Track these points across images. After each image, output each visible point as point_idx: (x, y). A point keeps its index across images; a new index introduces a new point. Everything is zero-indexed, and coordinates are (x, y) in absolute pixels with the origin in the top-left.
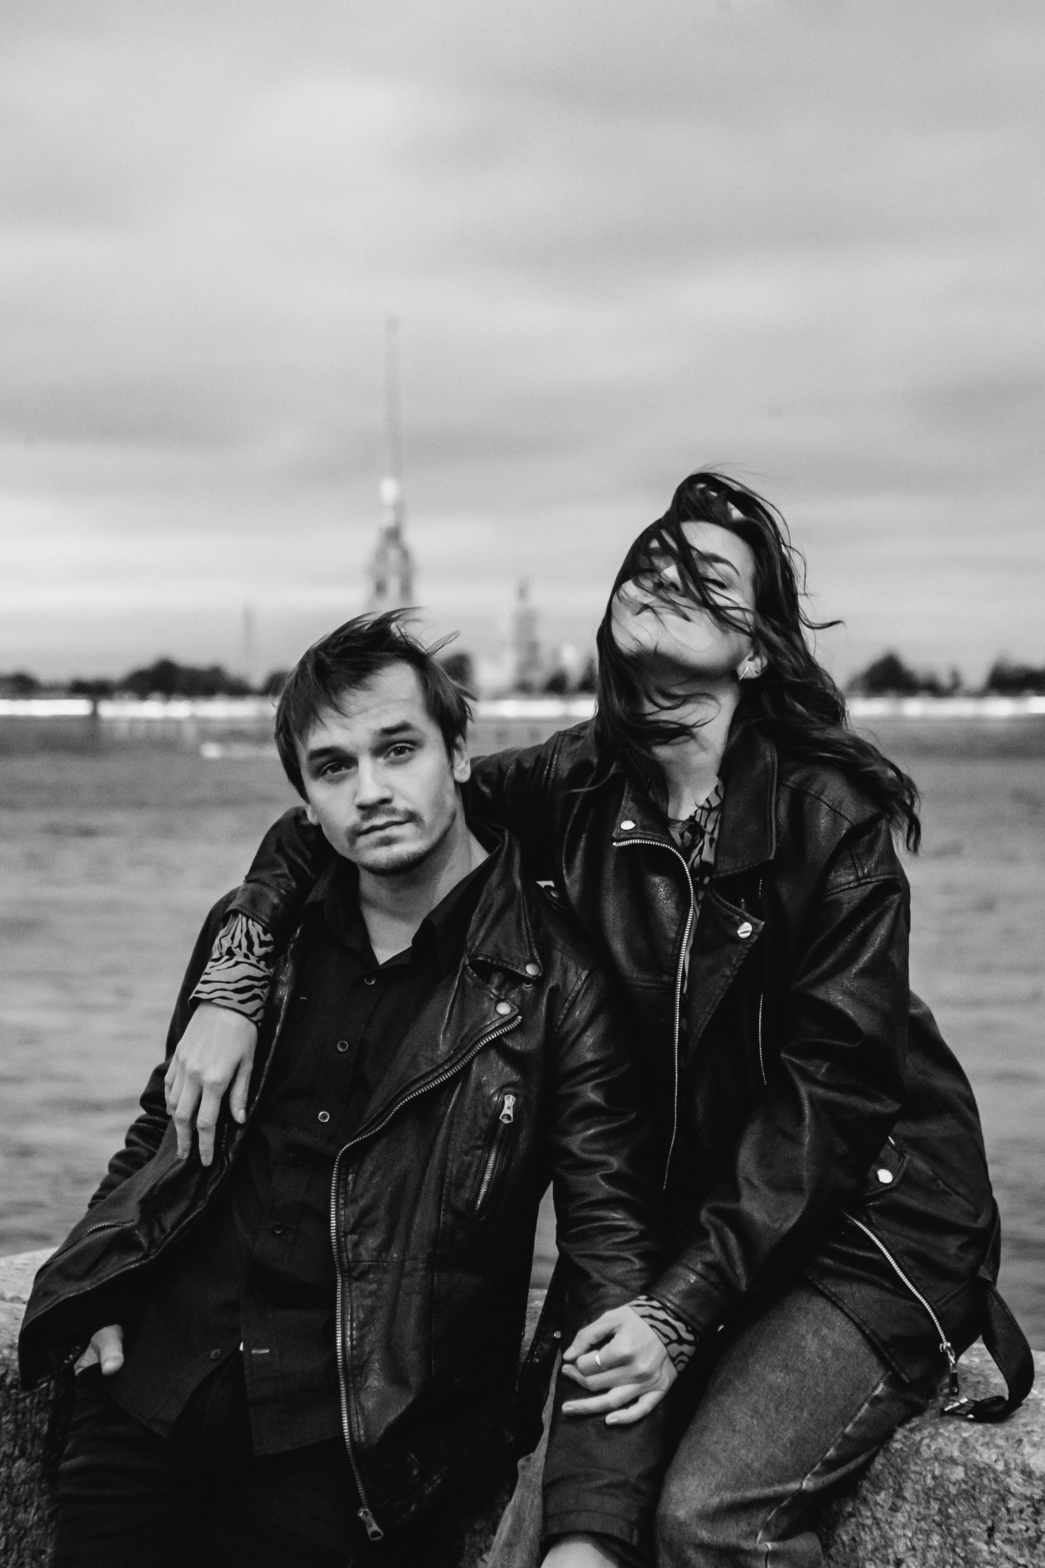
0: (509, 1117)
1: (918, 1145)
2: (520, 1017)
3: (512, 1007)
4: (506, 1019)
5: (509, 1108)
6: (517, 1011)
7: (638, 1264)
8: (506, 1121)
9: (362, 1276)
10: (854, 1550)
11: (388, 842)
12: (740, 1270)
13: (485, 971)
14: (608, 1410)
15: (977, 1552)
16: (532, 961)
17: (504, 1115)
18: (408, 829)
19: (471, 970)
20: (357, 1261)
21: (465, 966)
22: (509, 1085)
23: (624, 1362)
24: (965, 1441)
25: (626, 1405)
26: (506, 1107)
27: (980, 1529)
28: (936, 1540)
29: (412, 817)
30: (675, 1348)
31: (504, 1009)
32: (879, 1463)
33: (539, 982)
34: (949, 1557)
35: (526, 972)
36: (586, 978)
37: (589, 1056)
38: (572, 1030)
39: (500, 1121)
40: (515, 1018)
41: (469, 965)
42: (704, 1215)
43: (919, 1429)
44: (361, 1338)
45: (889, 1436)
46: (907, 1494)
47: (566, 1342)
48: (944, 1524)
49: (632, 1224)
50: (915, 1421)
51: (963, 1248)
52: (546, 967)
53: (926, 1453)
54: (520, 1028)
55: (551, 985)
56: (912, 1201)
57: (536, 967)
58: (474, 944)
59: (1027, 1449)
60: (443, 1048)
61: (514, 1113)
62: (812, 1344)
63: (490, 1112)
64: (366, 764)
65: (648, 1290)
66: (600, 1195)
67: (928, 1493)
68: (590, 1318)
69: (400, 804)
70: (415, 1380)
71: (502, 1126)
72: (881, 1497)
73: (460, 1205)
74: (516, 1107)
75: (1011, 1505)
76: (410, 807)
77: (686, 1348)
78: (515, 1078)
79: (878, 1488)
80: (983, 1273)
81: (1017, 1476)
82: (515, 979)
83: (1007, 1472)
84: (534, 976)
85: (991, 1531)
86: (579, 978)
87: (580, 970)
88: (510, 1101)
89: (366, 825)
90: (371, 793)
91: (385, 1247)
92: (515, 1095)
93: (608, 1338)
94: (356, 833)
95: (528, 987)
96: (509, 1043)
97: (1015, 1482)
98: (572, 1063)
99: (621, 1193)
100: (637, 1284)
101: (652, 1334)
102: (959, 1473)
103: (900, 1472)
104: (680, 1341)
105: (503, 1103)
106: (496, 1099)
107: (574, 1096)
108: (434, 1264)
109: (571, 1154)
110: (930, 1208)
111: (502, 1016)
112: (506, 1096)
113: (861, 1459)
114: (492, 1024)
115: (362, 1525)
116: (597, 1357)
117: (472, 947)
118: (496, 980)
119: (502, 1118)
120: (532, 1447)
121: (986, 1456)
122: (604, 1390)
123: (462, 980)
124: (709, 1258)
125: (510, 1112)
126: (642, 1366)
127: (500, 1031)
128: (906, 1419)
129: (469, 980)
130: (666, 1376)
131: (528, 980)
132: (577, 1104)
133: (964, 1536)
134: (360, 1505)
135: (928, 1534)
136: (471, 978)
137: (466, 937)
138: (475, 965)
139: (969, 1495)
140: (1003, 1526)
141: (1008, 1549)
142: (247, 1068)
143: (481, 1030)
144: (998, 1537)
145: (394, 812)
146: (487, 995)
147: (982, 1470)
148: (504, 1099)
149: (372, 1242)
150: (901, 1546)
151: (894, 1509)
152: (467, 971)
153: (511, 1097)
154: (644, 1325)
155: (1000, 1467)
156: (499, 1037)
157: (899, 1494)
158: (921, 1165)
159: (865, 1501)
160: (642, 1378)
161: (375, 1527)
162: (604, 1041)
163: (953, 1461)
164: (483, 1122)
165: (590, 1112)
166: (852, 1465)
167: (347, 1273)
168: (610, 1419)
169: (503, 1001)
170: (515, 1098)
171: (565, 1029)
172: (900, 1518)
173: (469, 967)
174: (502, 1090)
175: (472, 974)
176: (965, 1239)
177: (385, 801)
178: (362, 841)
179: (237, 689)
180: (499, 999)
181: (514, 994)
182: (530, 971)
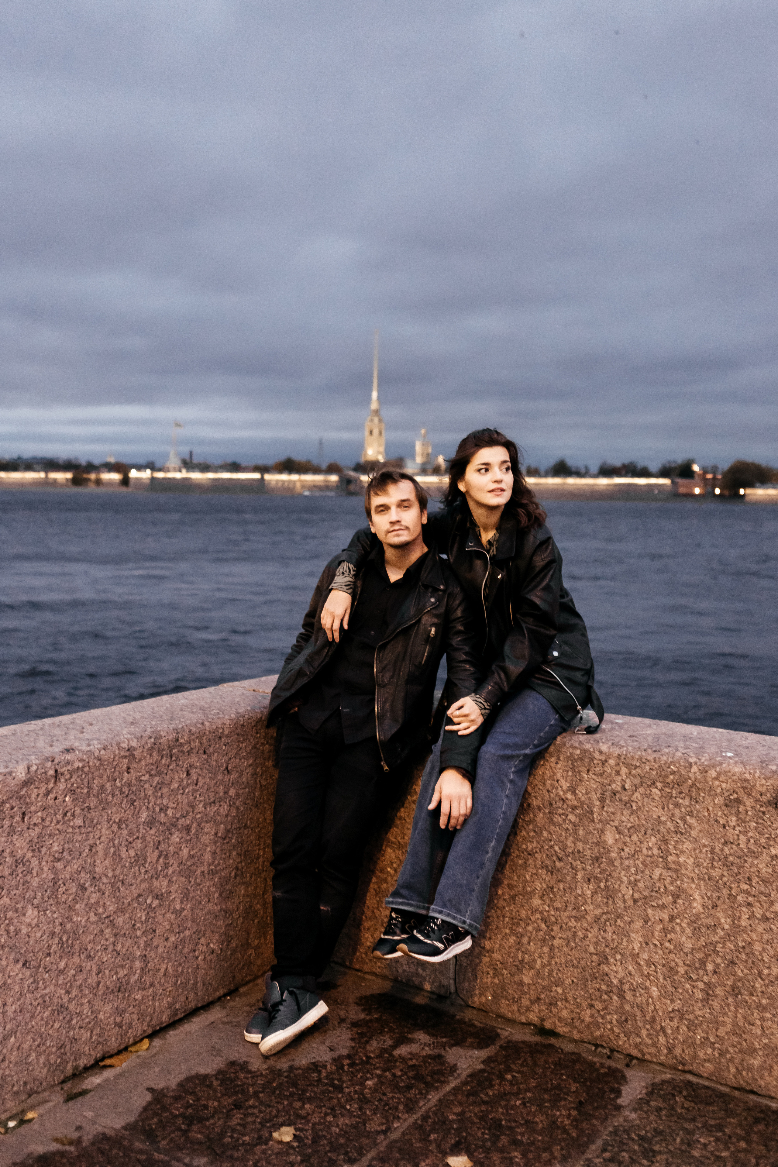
1: (566, 643)
2: (438, 602)
3: (435, 599)
4: (434, 603)
7: (473, 681)
8: (432, 636)
9: (384, 686)
10: (543, 776)
11: (398, 535)
12: (505, 685)
13: (427, 587)
14: (459, 730)
15: (583, 777)
16: (443, 584)
17: (432, 634)
18: (406, 532)
20: (383, 681)
21: (420, 586)
22: (434, 624)
23: (466, 716)
24: (580, 742)
25: (465, 729)
27: (585, 770)
28: (570, 773)
29: (407, 528)
30: (483, 711)
31: (433, 600)
32: (552, 748)
33: (444, 591)
34: (575, 779)
35: (440, 588)
37: (460, 615)
39: (430, 636)
40: (436, 603)
42: (494, 667)
43: (565, 737)
44: (383, 707)
45: (555, 738)
46: (561, 758)
47: (448, 707)
48: (573, 768)
49: (472, 669)
50: (564, 734)
51: (583, 675)
52: (447, 586)
53: (567, 745)
55: (449, 592)
56: (565, 661)
57: (444, 586)
59: (601, 744)
60: (412, 613)
62: (531, 707)
63: (427, 633)
64: (393, 509)
65: (476, 691)
66: (462, 659)
67: (568, 758)
68: (457, 700)
69: (403, 523)
70: (400, 721)
72: (553, 759)
73: (416, 663)
74: (436, 632)
75: (595, 762)
76: (407, 525)
77: (487, 711)
78: (436, 622)
79: (551, 756)
80: (590, 684)
81: (597, 753)
82: (436, 590)
83: (594, 751)
84: (443, 589)
85: (588, 771)
89: (392, 529)
90: (394, 518)
91: (392, 677)
93: (462, 707)
94: (388, 532)
95: (440, 593)
96: (434, 611)
97: (597, 755)
98: (454, 617)
99: (468, 658)
100: (472, 688)
101: (476, 707)
102: (578, 752)
103: (559, 751)
104: (485, 709)
105: (432, 630)
106: (429, 629)
107: (455, 627)
108: (408, 682)
109: (452, 645)
110: (571, 663)
111: (432, 602)
112: (433, 628)
113: (546, 745)
114: (429, 605)
115: (382, 767)
116: (458, 713)
117: (423, 579)
120: (436, 741)
121: (587, 746)
122: (459, 724)
123: (419, 591)
124: (495, 680)
125: (434, 633)
126: (472, 717)
127: (432, 607)
128: (560, 733)
129: (422, 591)
130: (480, 720)
131: (441, 590)
132: (455, 630)
133: (579, 772)
134: (381, 760)
135: (568, 771)
138: (424, 586)
139: (581, 759)
140: (592, 769)
141: (594, 776)
142: (349, 611)
143: (425, 607)
144: (590, 773)
145: (401, 525)
146: (428, 595)
147: (586, 751)
149: (388, 675)
150: (559, 775)
151: (557, 763)
152: (421, 588)
154: (473, 703)
155: (592, 750)
156: (431, 609)
157: (559, 759)
158: (567, 649)
159: (547, 760)
160: (472, 721)
161: (387, 768)
162: (464, 611)
163: (577, 748)
164: (425, 636)
165: (459, 632)
166: (543, 747)
167: (379, 685)
168: (460, 733)
169: (433, 597)
170: (435, 628)
172: (559, 766)
173: (422, 586)
174: (432, 625)
175: (423, 589)
176: (583, 673)
177: (398, 521)
178: (390, 534)
179: (316, 470)
180: (431, 597)
181: (436, 595)
182: (442, 587)
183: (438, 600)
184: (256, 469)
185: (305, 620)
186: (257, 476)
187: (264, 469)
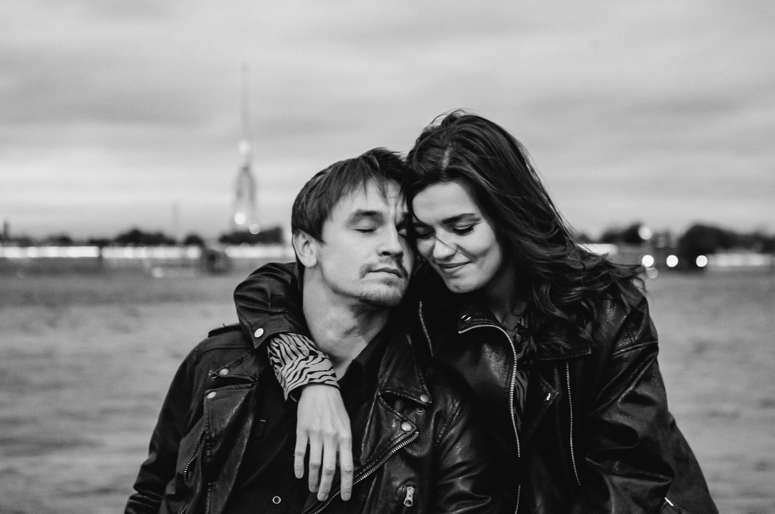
0: (409, 502)
2: (417, 433)
3: (412, 426)
4: (409, 433)
5: (410, 496)
6: (415, 428)
8: (408, 505)
11: (389, 282)
13: (390, 399)
16: (424, 393)
17: (407, 501)
19: (382, 399)
21: (378, 397)
22: (410, 479)
26: (408, 495)
31: (406, 427)
33: (428, 408)
35: (421, 400)
36: (459, 407)
37: (459, 460)
38: (448, 441)
39: (404, 505)
40: (414, 433)
41: (381, 396)
52: (433, 397)
54: (416, 441)
55: (437, 410)
57: (426, 396)
58: (383, 380)
60: (364, 455)
61: (414, 499)
63: (397, 498)
71: (405, 509)
74: (414, 495)
78: (412, 475)
82: (412, 406)
84: (426, 403)
86: (454, 406)
87: (455, 401)
88: (410, 491)
92: (414, 487)
94: (368, 270)
95: (420, 413)
96: (410, 451)
98: (448, 463)
105: (406, 492)
106: (401, 489)
107: (451, 486)
111: (405, 432)
112: (408, 487)
114: (399, 437)
117: (382, 384)
118: (398, 405)
119: (406, 503)
123: (377, 410)
125: (411, 499)
127: (405, 443)
129: (381, 407)
131: (421, 406)
132: (453, 492)
136: (382, 405)
137: (377, 376)
138: (384, 396)
143: (392, 443)
146: (394, 418)
148: (406, 490)
152: (380, 400)
153: (412, 488)
156: (403, 448)
164: (392, 506)
169: (405, 421)
170: (414, 489)
171: (444, 441)
173: (381, 398)
174: (405, 483)
175: (383, 402)
178: (371, 276)
179: (170, 242)
180: (403, 421)
181: (411, 416)
182: (423, 399)
183: (421, 427)
184: (92, 242)
185: (141, 474)
186: (91, 252)
187: (101, 243)
